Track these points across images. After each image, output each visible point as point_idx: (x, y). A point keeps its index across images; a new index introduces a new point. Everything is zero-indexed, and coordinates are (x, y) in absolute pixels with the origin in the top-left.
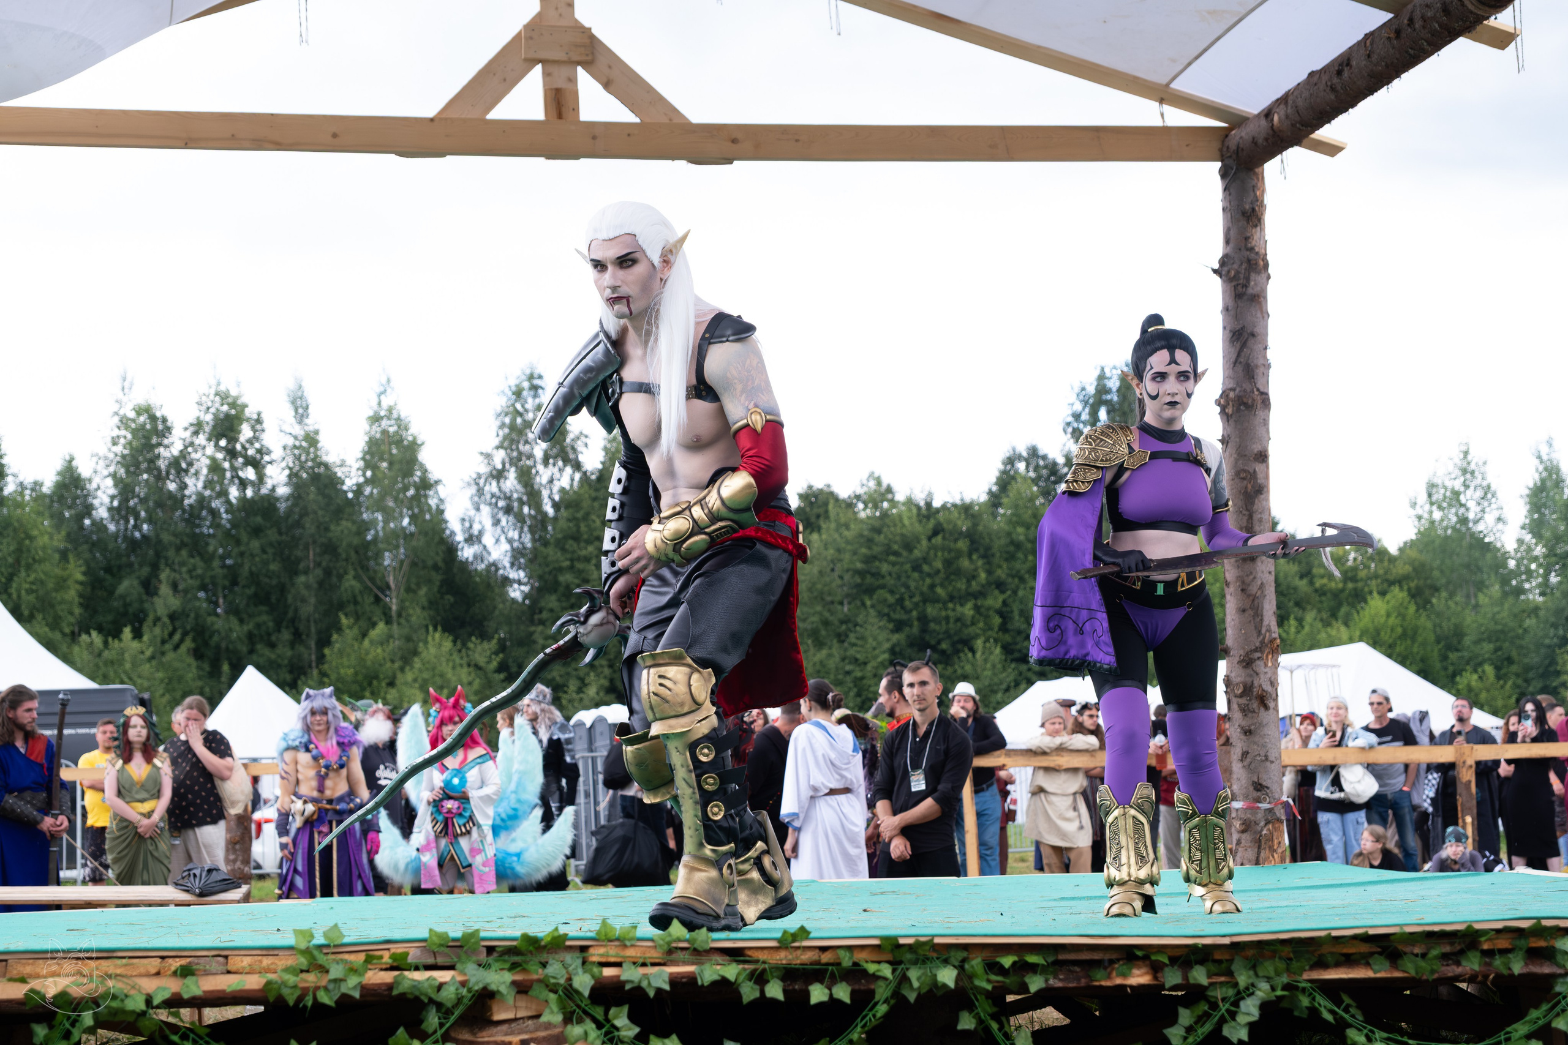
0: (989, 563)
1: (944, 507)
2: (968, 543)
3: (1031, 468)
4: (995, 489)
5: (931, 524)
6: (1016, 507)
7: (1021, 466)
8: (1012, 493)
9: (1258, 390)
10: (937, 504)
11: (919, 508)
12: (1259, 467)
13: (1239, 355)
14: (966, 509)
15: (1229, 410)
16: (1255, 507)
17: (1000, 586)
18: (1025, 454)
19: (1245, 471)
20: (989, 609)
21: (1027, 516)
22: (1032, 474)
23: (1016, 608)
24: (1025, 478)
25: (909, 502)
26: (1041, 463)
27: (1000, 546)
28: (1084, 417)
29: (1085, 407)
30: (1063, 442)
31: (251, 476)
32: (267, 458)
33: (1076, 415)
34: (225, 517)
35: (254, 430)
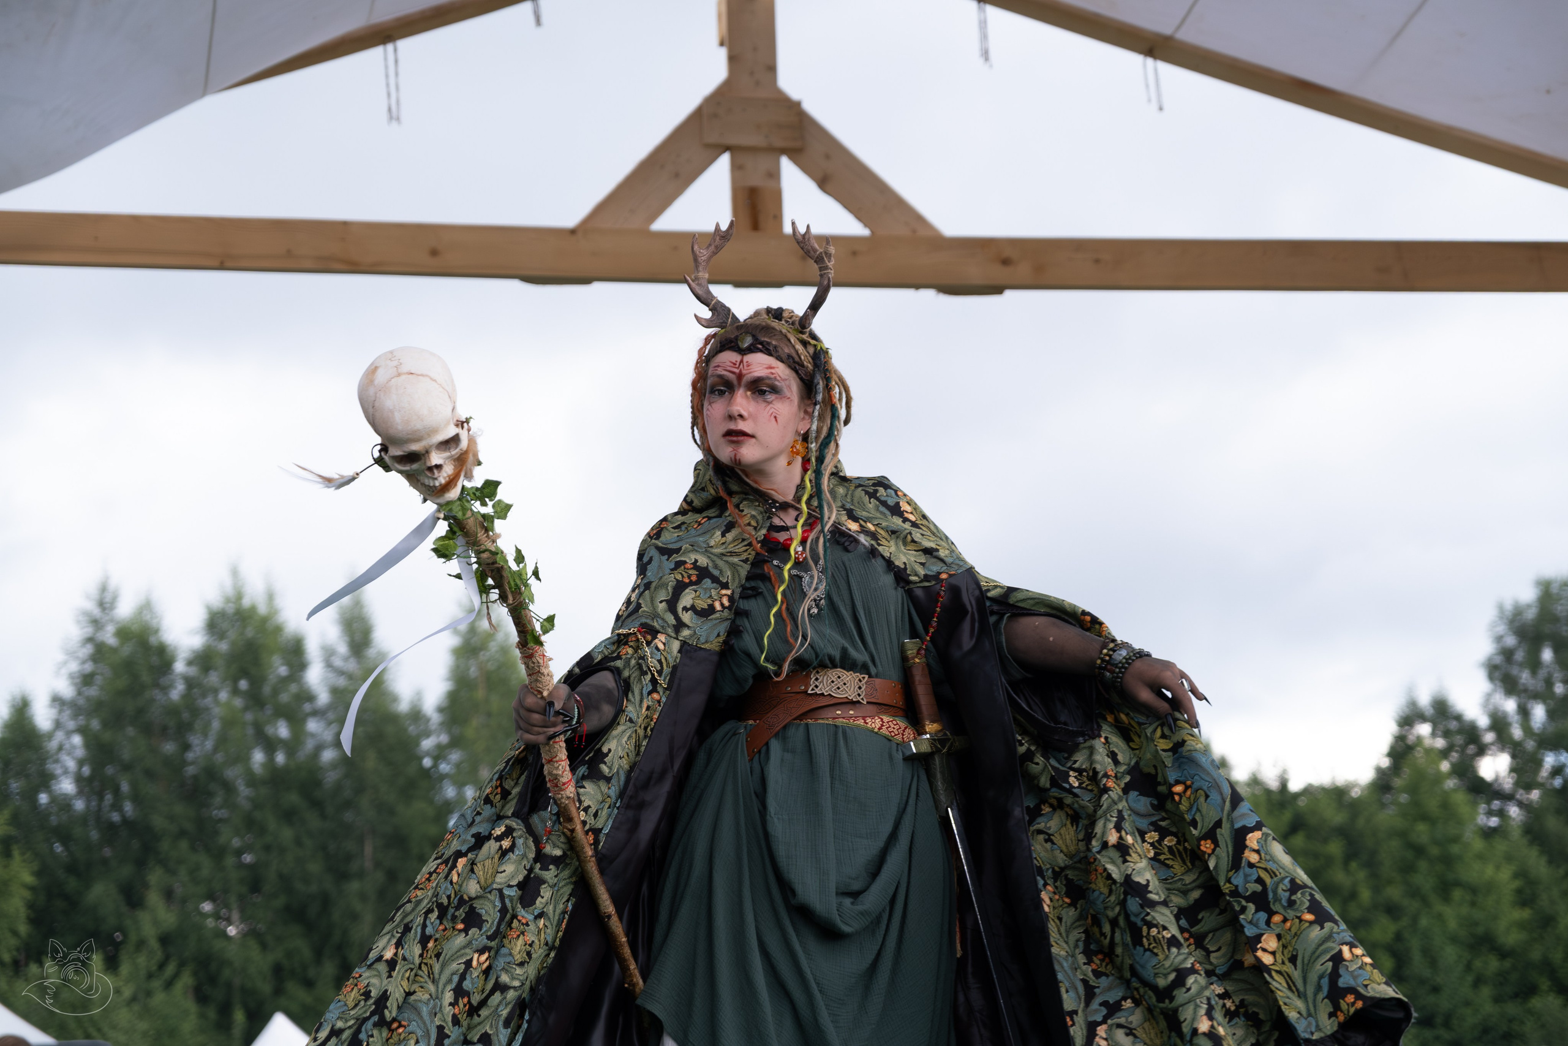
0: (1374, 875)
1: (1308, 791)
2: (1344, 843)
3: (1440, 733)
4: (1385, 763)
5: (1287, 816)
6: (1413, 789)
7: (1424, 729)
8: (1411, 771)
10: (1295, 786)
11: (1268, 792)
14: (1338, 794)
17: (1392, 910)
18: (1429, 711)
21: (1432, 805)
22: (1440, 743)
23: (1415, 944)
24: (1429, 749)
25: (1255, 781)
26: (1453, 725)
27: (1390, 851)
28: (1519, 656)
29: (1520, 642)
30: (1488, 697)
31: (283, 731)
32: (307, 707)
33: (1507, 654)
34: (244, 791)
35: (289, 664)
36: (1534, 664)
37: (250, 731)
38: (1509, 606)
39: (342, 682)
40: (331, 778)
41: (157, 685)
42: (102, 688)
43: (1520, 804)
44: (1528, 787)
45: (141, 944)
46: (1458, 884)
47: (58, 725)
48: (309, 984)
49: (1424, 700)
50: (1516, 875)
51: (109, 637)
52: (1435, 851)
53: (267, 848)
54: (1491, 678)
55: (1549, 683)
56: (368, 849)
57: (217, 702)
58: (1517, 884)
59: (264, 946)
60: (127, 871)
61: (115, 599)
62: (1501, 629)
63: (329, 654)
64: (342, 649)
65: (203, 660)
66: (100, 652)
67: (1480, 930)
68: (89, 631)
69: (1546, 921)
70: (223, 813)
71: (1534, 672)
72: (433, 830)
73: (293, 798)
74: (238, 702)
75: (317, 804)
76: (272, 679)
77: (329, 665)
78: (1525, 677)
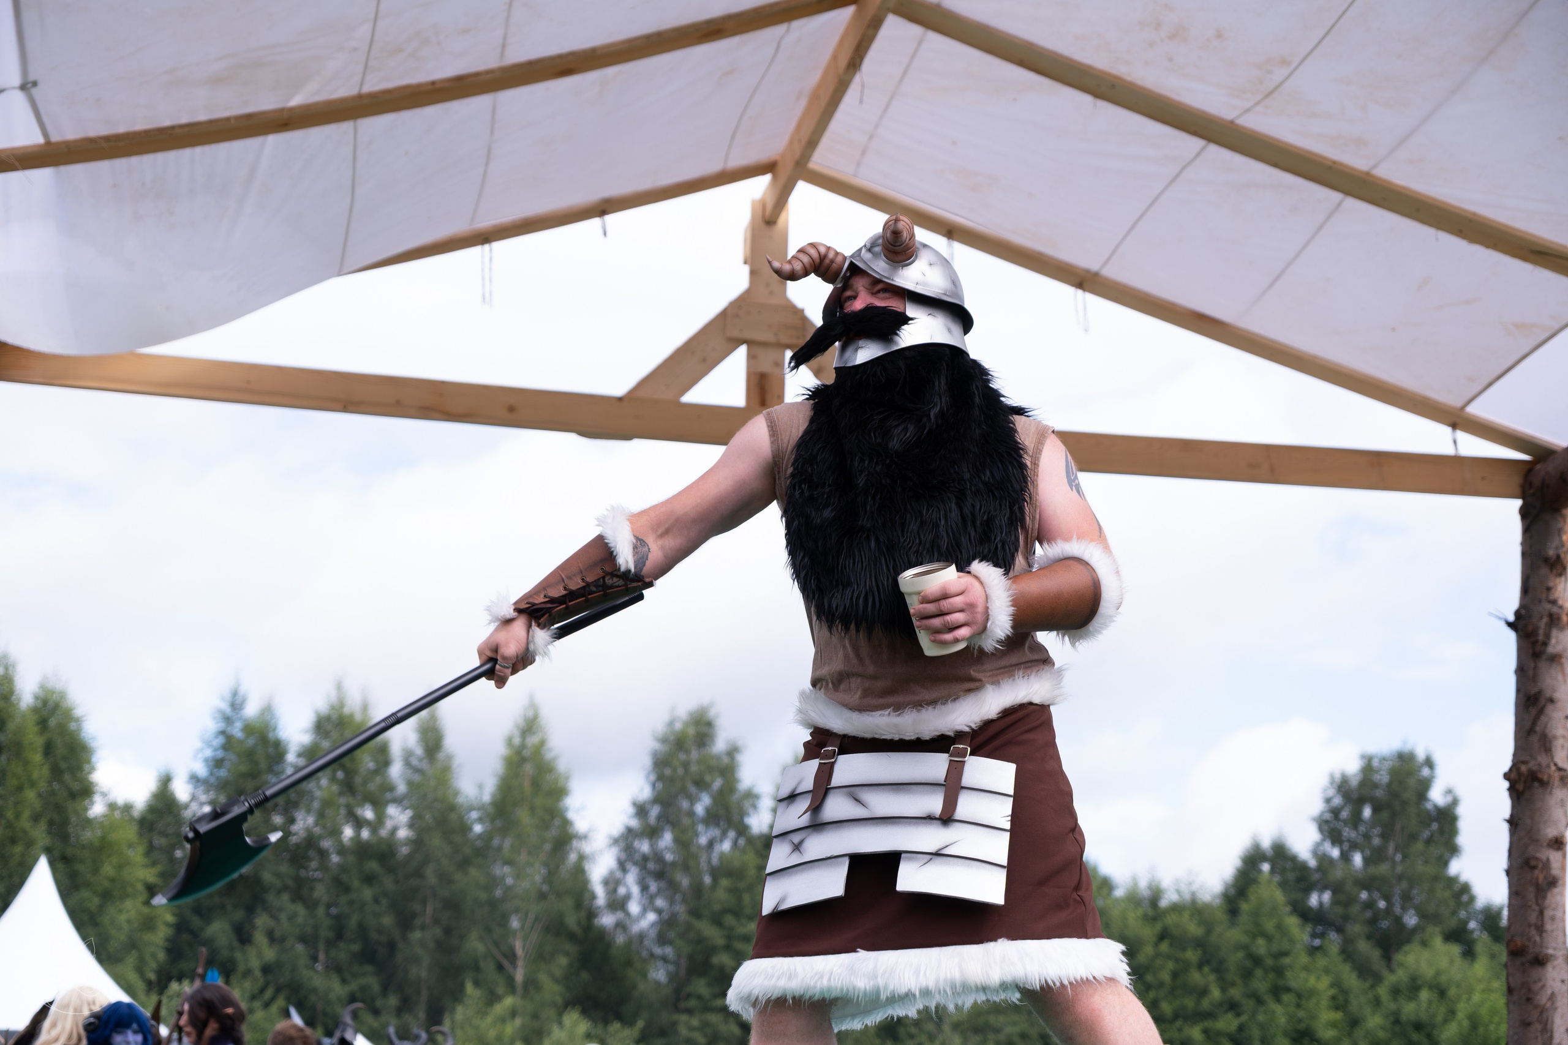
0: (1222, 978)
1: (1176, 907)
2: (1199, 952)
3: (1277, 871)
4: (1232, 891)
5: (1158, 927)
6: (1256, 914)
7: (1266, 867)
8: (1252, 898)
9: (1556, 765)
10: (1164, 903)
12: (1554, 856)
13: (1534, 723)
14: (1197, 909)
15: (1520, 787)
16: (1547, 902)
18: (1270, 853)
19: (1537, 859)
20: (1219, 1033)
21: (1269, 926)
23: (1254, 1034)
24: (1270, 881)
25: (1133, 899)
26: (1289, 865)
27: (1236, 958)
28: (1344, 814)
29: (1345, 804)
30: (1318, 845)
31: (369, 814)
32: (388, 795)
33: (1335, 812)
34: (335, 859)
35: (376, 762)
36: (1356, 819)
37: (343, 811)
38: (1338, 776)
39: (417, 778)
40: (405, 850)
41: (270, 770)
42: (229, 771)
43: (1340, 930)
44: (1346, 918)
45: (248, 973)
46: (1288, 990)
47: (194, 798)
48: (376, 1012)
49: (1266, 843)
50: (1333, 985)
51: (237, 731)
52: (1269, 962)
53: (351, 903)
54: (1321, 830)
55: (1367, 837)
56: (429, 909)
57: (320, 788)
58: (1332, 992)
59: (344, 981)
60: (239, 915)
61: (243, 701)
62: (1331, 792)
63: (408, 756)
64: (419, 751)
65: (309, 753)
66: (228, 743)
67: (1302, 1026)
68: (221, 726)
69: (1354, 1023)
70: (318, 875)
71: (1355, 827)
72: (483, 896)
73: (373, 866)
74: (335, 788)
75: (391, 870)
76: (363, 771)
77: (407, 763)
78: (1348, 833)
